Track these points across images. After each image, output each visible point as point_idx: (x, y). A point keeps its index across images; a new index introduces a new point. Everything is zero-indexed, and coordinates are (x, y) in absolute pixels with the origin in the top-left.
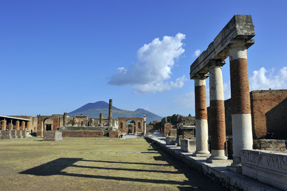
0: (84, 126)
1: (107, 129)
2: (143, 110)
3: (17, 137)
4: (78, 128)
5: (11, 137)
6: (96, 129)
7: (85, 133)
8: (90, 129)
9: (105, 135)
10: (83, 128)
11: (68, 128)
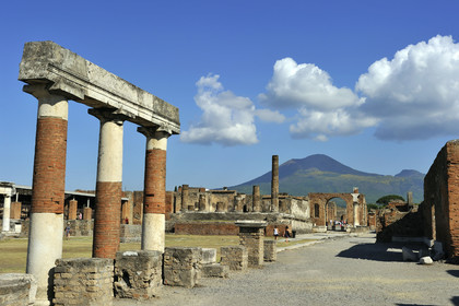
0: (223, 212)
4: (209, 216)
7: (218, 227)
11: (189, 216)
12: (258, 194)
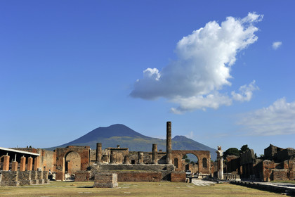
1: (165, 169)
2: (183, 137)
3: (38, 181)
5: (31, 182)
6: (148, 168)
7: (134, 175)
8: (140, 169)
9: (164, 179)
10: (128, 167)
11: (104, 167)
12: (156, 150)
